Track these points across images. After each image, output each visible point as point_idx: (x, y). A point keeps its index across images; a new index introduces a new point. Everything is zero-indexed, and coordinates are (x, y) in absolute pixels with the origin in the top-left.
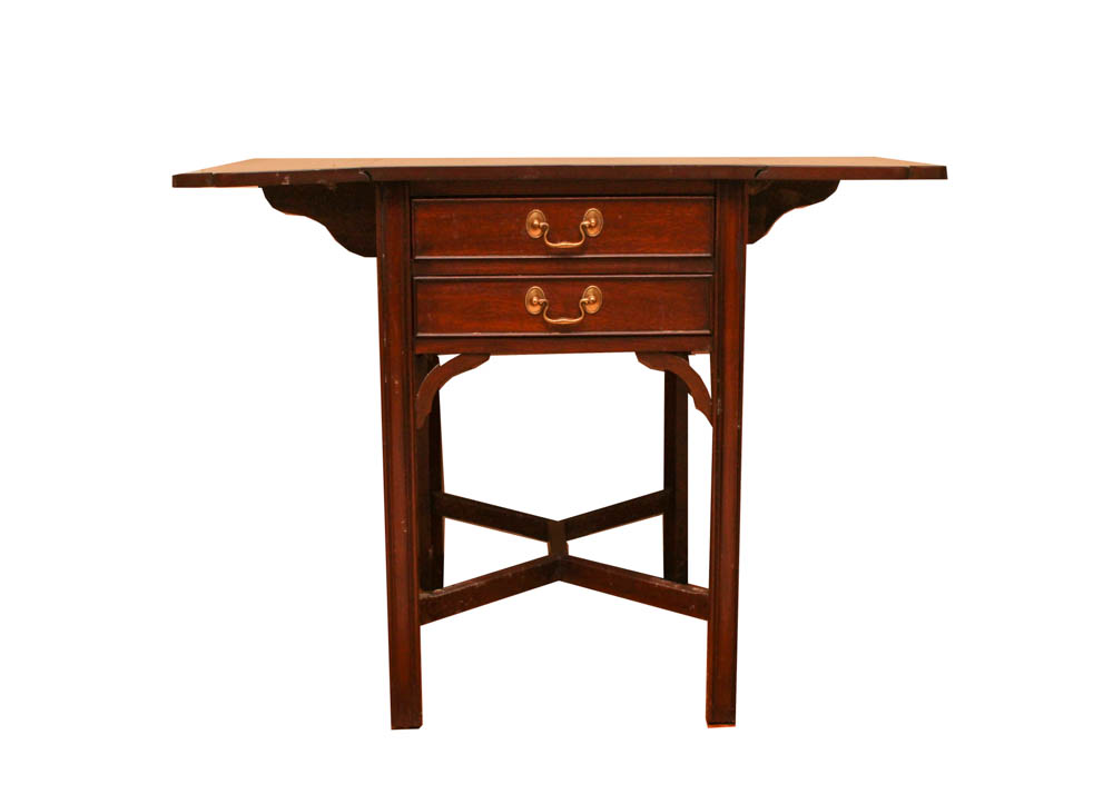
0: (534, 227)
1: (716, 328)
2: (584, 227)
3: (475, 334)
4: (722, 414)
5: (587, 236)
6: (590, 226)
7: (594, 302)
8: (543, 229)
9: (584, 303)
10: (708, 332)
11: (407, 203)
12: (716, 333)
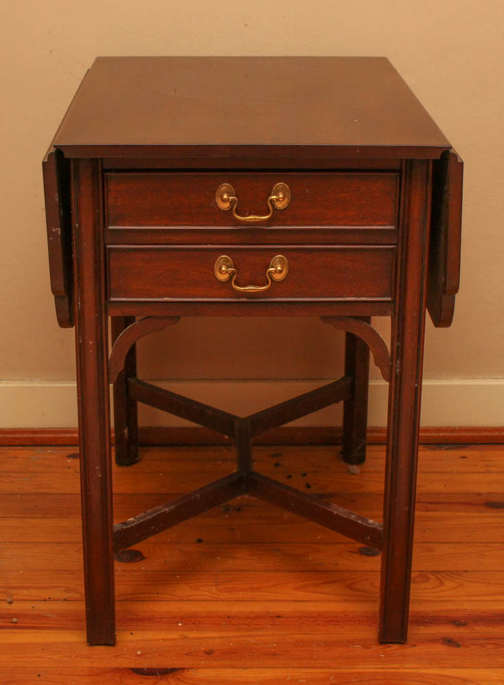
0: (224, 201)
1: (397, 297)
2: (271, 200)
3: (166, 299)
4: (401, 374)
5: (275, 208)
6: (278, 200)
7: (280, 272)
8: (232, 202)
9: (271, 272)
10: (390, 299)
11: (100, 176)
12: (397, 301)
